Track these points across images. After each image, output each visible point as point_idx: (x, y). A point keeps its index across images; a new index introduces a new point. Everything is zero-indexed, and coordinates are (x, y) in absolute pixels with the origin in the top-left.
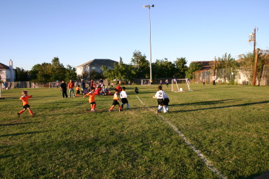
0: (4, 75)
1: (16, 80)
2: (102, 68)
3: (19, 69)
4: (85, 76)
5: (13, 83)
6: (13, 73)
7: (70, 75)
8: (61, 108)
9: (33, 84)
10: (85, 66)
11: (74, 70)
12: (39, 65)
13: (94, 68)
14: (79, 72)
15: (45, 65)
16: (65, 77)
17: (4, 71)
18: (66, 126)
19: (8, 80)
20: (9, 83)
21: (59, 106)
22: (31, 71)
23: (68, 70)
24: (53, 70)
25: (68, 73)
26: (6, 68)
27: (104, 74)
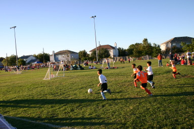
0: (112, 53)
1: (119, 56)
3: (120, 48)
4: (167, 50)
5: (118, 58)
6: (117, 51)
7: (157, 50)
9: (131, 58)
10: (167, 43)
11: (159, 46)
12: (133, 45)
14: (163, 48)
15: (137, 44)
16: (152, 52)
17: (112, 50)
19: (114, 56)
20: (115, 58)
22: (128, 49)
23: (154, 47)
24: (144, 48)
25: (155, 50)
26: (113, 48)
27: (183, 48)
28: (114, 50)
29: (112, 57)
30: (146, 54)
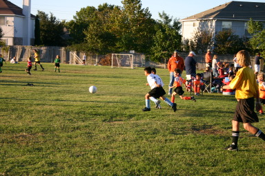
0: (9, 28)
1: (36, 42)
2: (249, 26)
3: (43, 15)
5: (29, 48)
6: (31, 24)
7: (166, 38)
8: (131, 116)
9: (74, 54)
10: (204, 19)
11: (177, 26)
12: (91, 9)
13: (227, 25)
14: (189, 33)
15: (105, 9)
16: (152, 43)
17: (11, 19)
18: (137, 159)
19: (17, 40)
20: (19, 48)
21: (127, 112)
22: (72, 23)
23: (160, 26)
24: (124, 24)
25: (159, 34)
26: (17, 11)
27: (252, 41)
28: (20, 19)
29: (10, 43)
30: (130, 45)
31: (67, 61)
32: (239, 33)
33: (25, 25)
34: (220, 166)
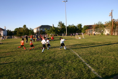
0: (2, 34)
1: (8, 35)
2: (45, 29)
3: (8, 30)
4: (38, 32)
6: (6, 32)
7: (31, 32)
10: (37, 28)
11: (33, 30)
12: (17, 28)
13: (41, 29)
14: (35, 31)
15: (20, 28)
16: (29, 33)
17: (2, 32)
18: (30, 55)
20: (5, 37)
21: (27, 46)
22: (14, 31)
23: (30, 30)
24: (24, 30)
27: (46, 32)
28: (4, 31)
29: (3, 36)
30: (25, 34)
31: (14, 38)
32: (43, 30)
33: (5, 32)
34: (45, 54)
